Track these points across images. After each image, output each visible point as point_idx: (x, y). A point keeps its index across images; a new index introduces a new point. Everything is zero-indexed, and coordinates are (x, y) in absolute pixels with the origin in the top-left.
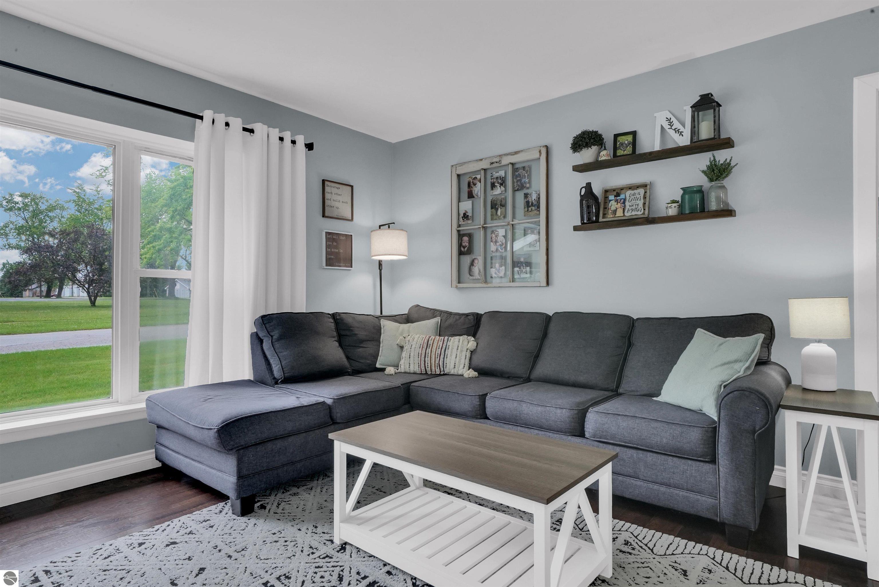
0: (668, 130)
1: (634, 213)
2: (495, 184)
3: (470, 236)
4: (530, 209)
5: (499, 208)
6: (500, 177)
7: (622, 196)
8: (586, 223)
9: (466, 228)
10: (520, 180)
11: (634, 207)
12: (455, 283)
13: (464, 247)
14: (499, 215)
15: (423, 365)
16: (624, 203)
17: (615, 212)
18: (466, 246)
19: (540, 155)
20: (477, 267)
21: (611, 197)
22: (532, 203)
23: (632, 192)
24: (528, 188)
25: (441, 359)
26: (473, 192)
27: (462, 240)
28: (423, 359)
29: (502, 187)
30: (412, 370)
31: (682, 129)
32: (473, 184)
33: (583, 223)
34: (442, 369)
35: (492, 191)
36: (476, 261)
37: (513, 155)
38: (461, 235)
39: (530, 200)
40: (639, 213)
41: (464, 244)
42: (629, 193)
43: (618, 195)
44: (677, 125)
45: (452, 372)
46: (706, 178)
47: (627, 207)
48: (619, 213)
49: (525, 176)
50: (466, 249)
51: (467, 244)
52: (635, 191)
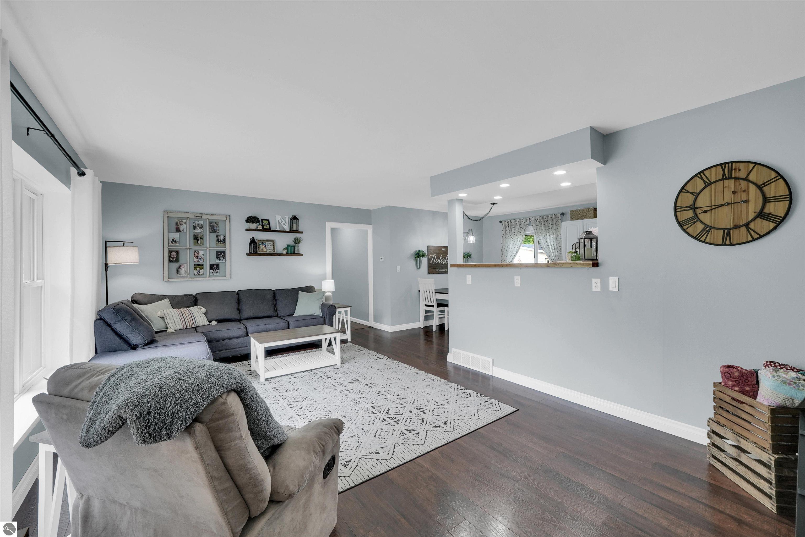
0: (281, 223)
1: (270, 251)
2: (197, 227)
3: (178, 253)
4: (219, 243)
5: (199, 240)
6: (200, 224)
7: (264, 244)
8: (252, 253)
9: (174, 247)
10: (213, 228)
11: (270, 249)
12: (166, 279)
13: (173, 258)
14: (200, 243)
15: (184, 324)
16: (266, 246)
17: (263, 249)
18: (174, 258)
19: (226, 219)
20: (183, 270)
21: (260, 243)
22: (221, 241)
23: (268, 242)
24: (218, 233)
25: (194, 320)
26: (180, 228)
27: (171, 254)
28: (184, 321)
29: (201, 229)
30: (179, 328)
31: (286, 224)
32: (180, 224)
33: (250, 253)
34: (195, 324)
35: (194, 230)
36: (183, 266)
37: (210, 215)
38: (170, 252)
39: (219, 239)
40: (272, 251)
41: (173, 257)
42: (267, 243)
43: (263, 243)
44: (284, 222)
45: (201, 325)
46: (294, 243)
47: (267, 248)
48: (265, 250)
49: (216, 227)
50: (174, 259)
51: (176, 257)
52: (269, 242)
